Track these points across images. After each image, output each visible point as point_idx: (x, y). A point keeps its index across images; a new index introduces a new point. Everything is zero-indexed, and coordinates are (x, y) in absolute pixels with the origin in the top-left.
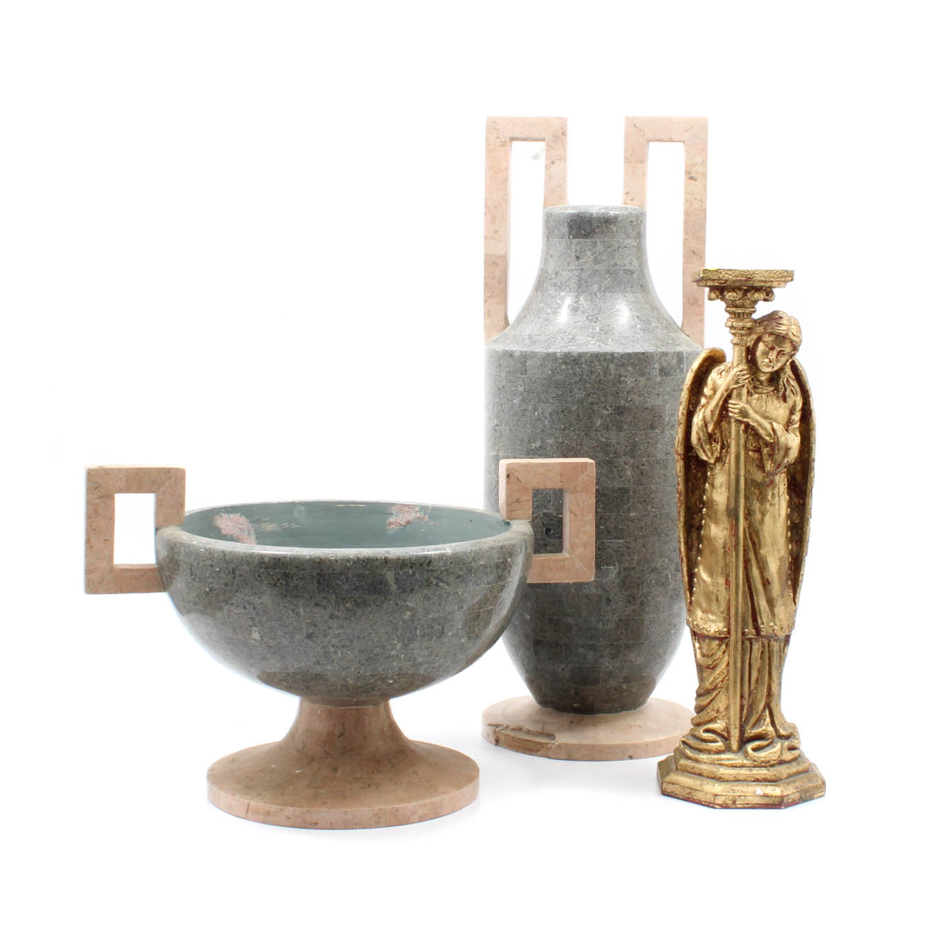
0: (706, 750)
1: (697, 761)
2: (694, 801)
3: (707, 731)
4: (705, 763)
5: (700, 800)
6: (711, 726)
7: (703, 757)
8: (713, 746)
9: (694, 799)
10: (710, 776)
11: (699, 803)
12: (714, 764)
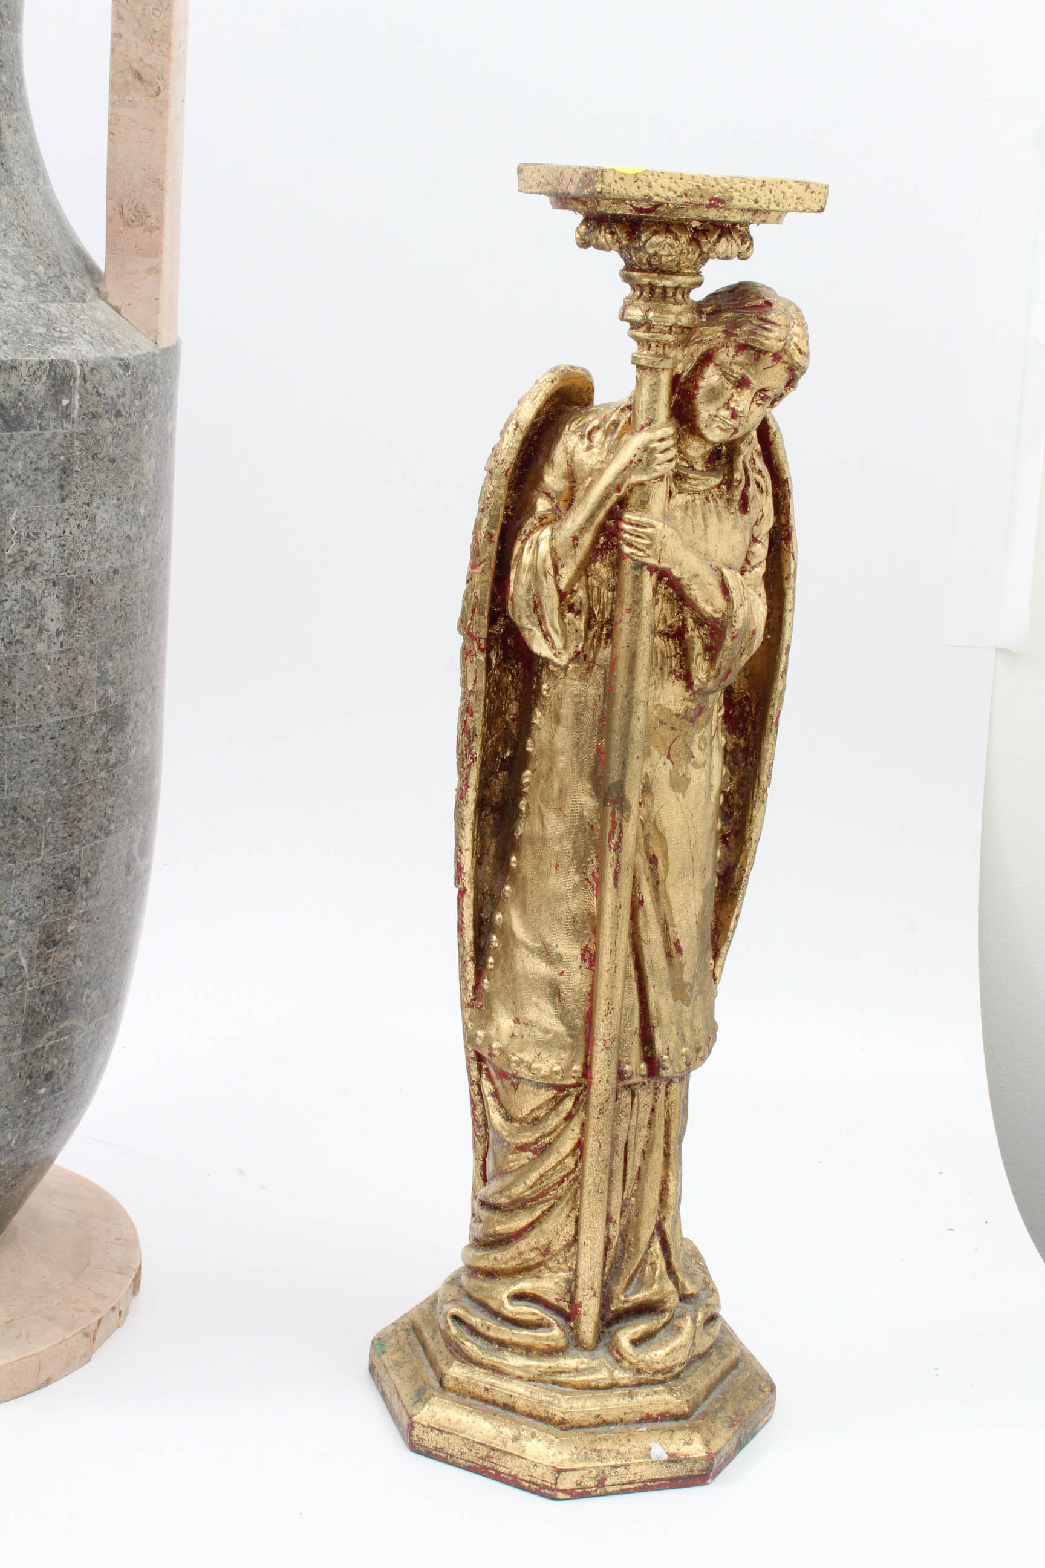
0: (518, 1345)
1: (496, 1370)
2: (498, 1477)
3: (519, 1297)
4: (520, 1378)
5: (515, 1477)
6: (526, 1285)
7: (513, 1361)
8: (540, 1338)
9: (498, 1473)
10: (535, 1413)
11: (514, 1482)
12: (544, 1382)
